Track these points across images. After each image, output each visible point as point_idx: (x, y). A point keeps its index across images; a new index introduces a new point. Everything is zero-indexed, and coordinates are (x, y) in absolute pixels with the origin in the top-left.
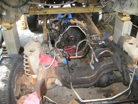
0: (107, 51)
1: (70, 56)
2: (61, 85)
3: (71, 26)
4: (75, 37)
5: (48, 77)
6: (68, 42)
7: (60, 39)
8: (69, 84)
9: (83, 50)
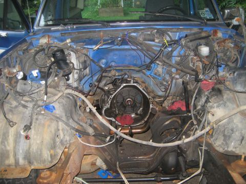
2: (104, 167)
4: (134, 101)
5: (85, 153)
6: (123, 109)
7: (109, 103)
9: (146, 120)
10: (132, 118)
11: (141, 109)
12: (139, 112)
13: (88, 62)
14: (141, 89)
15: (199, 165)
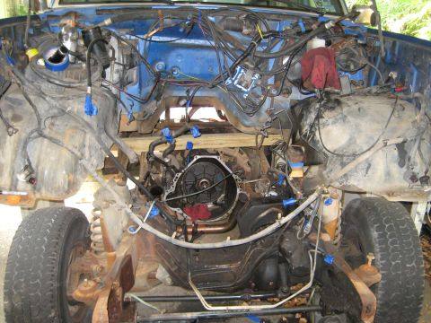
0: (274, 209)
1: (196, 226)
2: (169, 281)
3: (199, 157)
7: (175, 185)
8: (186, 279)
9: (230, 212)
10: (207, 209)
11: (223, 195)
12: (219, 201)
13: (136, 59)
14: (224, 164)
15: (309, 274)
